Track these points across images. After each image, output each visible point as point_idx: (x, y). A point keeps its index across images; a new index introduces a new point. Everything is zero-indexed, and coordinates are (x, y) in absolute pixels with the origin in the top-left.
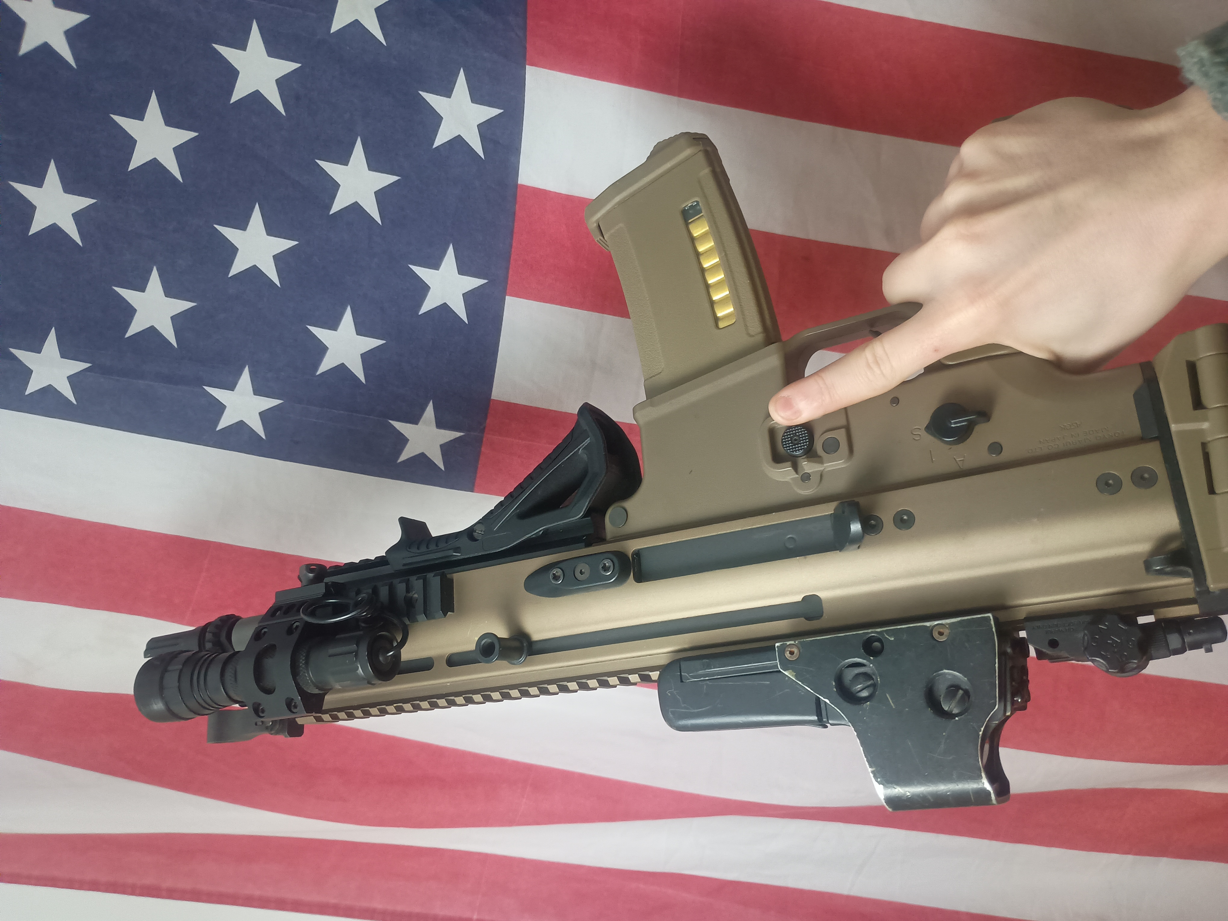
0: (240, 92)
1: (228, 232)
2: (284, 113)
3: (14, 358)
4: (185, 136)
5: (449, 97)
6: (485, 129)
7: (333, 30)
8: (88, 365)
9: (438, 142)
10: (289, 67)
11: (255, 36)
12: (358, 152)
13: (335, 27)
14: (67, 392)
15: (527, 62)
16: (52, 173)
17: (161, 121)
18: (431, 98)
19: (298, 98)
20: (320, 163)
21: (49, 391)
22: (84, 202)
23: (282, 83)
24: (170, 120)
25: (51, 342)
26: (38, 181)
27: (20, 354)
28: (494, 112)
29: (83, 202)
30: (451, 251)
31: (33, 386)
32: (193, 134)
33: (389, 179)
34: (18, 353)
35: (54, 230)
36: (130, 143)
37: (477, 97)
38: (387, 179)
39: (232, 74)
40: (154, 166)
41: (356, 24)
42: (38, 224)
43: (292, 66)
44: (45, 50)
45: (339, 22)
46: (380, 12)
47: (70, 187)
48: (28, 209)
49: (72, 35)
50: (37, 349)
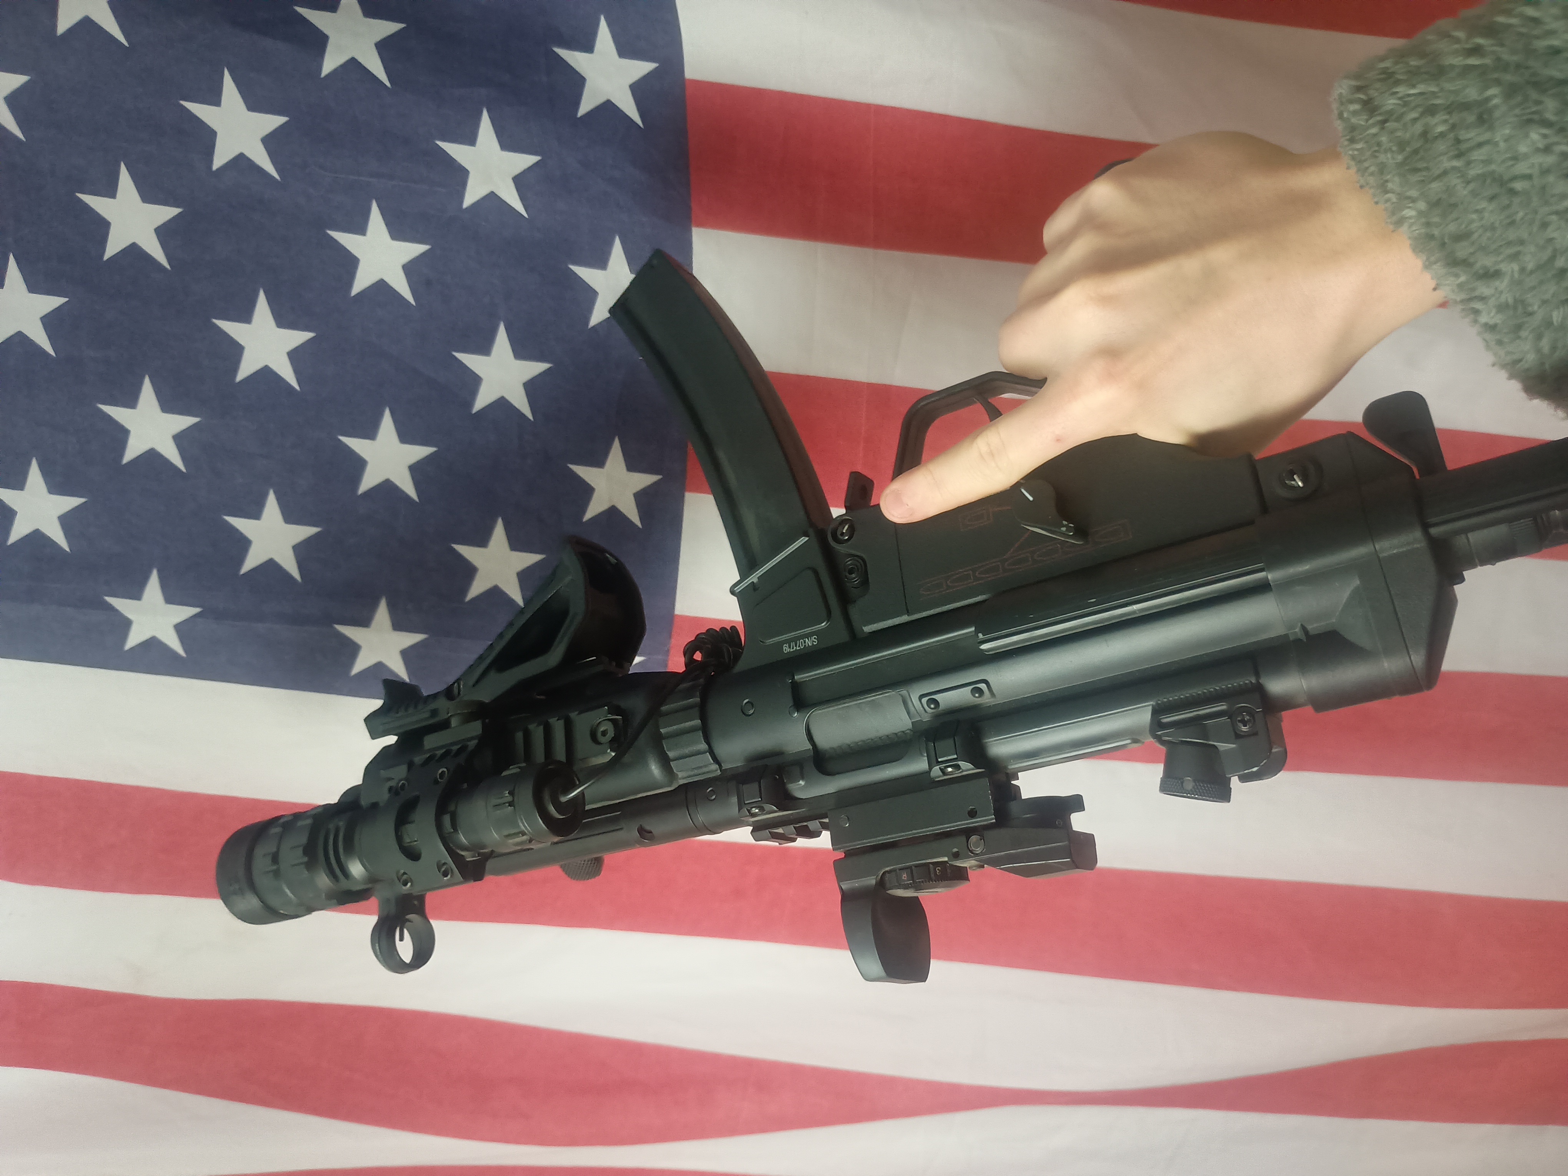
0: (362, 282)
1: (355, 444)
2: (413, 302)
3: (111, 608)
4: (299, 337)
5: (605, 267)
7: (465, 206)
8: (198, 610)
9: (594, 321)
10: (415, 250)
11: (376, 218)
12: (502, 339)
13: (469, 199)
14: (174, 642)
15: (693, 223)
16: (147, 390)
17: (272, 322)
18: (583, 272)
19: (428, 283)
20: (457, 355)
21: (152, 644)
23: (409, 268)
24: (283, 320)
25: (153, 587)
26: (131, 402)
27: (117, 603)
29: (185, 422)
30: (616, 444)
31: (134, 639)
32: (309, 335)
33: (540, 367)
34: (115, 602)
35: (152, 457)
36: (235, 350)
38: (537, 368)
39: (350, 263)
40: (266, 374)
41: (492, 196)
42: (133, 450)
43: (421, 248)
44: (134, 251)
45: (472, 195)
46: (519, 181)
47: (168, 405)
48: (121, 434)
49: (163, 232)
50: (137, 595)
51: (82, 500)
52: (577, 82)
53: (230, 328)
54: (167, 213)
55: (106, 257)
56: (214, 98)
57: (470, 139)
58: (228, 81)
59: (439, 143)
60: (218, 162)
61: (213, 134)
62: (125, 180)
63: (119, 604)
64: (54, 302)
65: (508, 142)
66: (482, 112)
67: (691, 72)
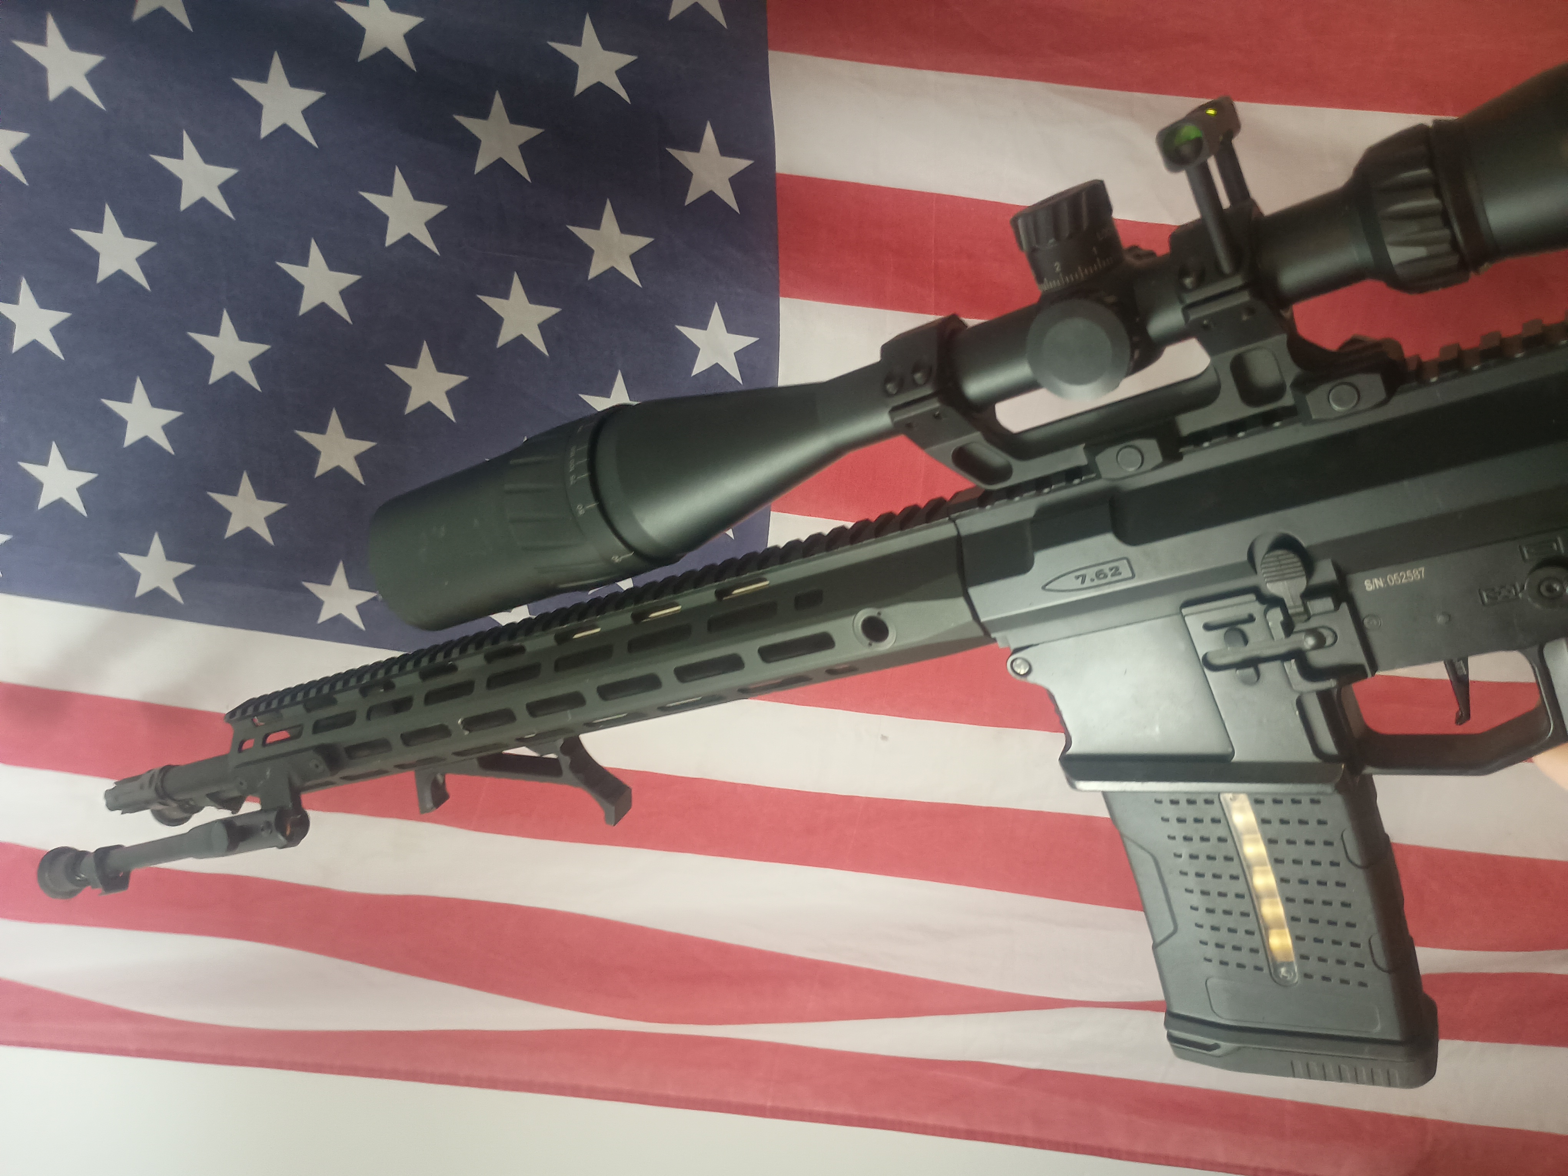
0: (506, 336)
2: (546, 353)
3: (307, 591)
4: (455, 380)
5: (706, 329)
6: (741, 356)
7: (590, 277)
8: (374, 595)
9: (696, 371)
10: (551, 311)
11: (517, 286)
12: (620, 384)
13: (594, 271)
14: (357, 620)
15: (781, 294)
16: (334, 420)
17: (433, 366)
18: (688, 332)
19: (560, 340)
20: (584, 397)
21: (339, 620)
22: (365, 445)
23: (544, 327)
24: (442, 366)
25: (340, 577)
26: (321, 428)
27: (312, 587)
28: (750, 340)
31: (325, 615)
32: (463, 378)
34: (311, 586)
35: (338, 472)
36: (404, 389)
37: (732, 327)
39: (496, 321)
40: (428, 409)
41: (613, 270)
42: (323, 466)
43: (554, 311)
44: (323, 309)
45: (596, 269)
46: (636, 259)
47: (351, 432)
48: (313, 454)
49: (346, 294)
50: (327, 581)
51: (282, 505)
52: (685, 176)
53: (401, 371)
54: (348, 279)
55: (301, 313)
56: (387, 190)
57: (596, 224)
58: (398, 177)
59: (571, 228)
60: (390, 240)
61: (385, 218)
62: (315, 253)
63: (315, 588)
64: (259, 349)
65: (626, 227)
66: (605, 203)
67: (781, 167)
